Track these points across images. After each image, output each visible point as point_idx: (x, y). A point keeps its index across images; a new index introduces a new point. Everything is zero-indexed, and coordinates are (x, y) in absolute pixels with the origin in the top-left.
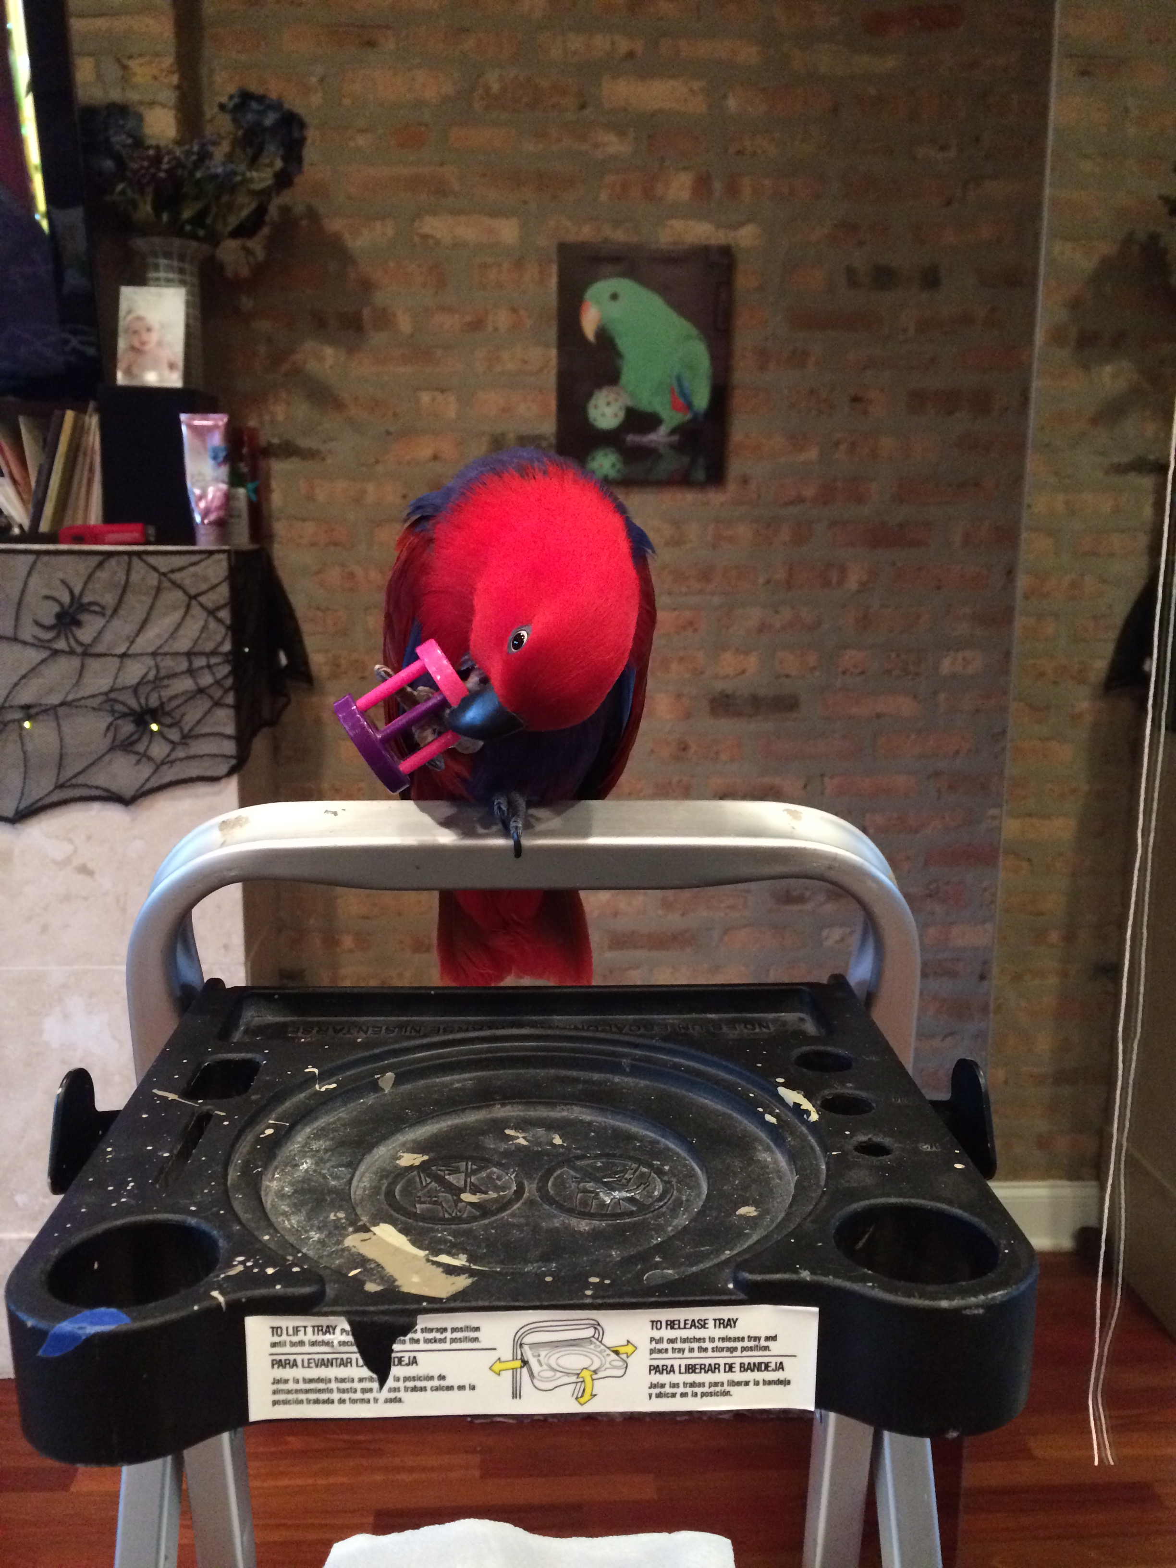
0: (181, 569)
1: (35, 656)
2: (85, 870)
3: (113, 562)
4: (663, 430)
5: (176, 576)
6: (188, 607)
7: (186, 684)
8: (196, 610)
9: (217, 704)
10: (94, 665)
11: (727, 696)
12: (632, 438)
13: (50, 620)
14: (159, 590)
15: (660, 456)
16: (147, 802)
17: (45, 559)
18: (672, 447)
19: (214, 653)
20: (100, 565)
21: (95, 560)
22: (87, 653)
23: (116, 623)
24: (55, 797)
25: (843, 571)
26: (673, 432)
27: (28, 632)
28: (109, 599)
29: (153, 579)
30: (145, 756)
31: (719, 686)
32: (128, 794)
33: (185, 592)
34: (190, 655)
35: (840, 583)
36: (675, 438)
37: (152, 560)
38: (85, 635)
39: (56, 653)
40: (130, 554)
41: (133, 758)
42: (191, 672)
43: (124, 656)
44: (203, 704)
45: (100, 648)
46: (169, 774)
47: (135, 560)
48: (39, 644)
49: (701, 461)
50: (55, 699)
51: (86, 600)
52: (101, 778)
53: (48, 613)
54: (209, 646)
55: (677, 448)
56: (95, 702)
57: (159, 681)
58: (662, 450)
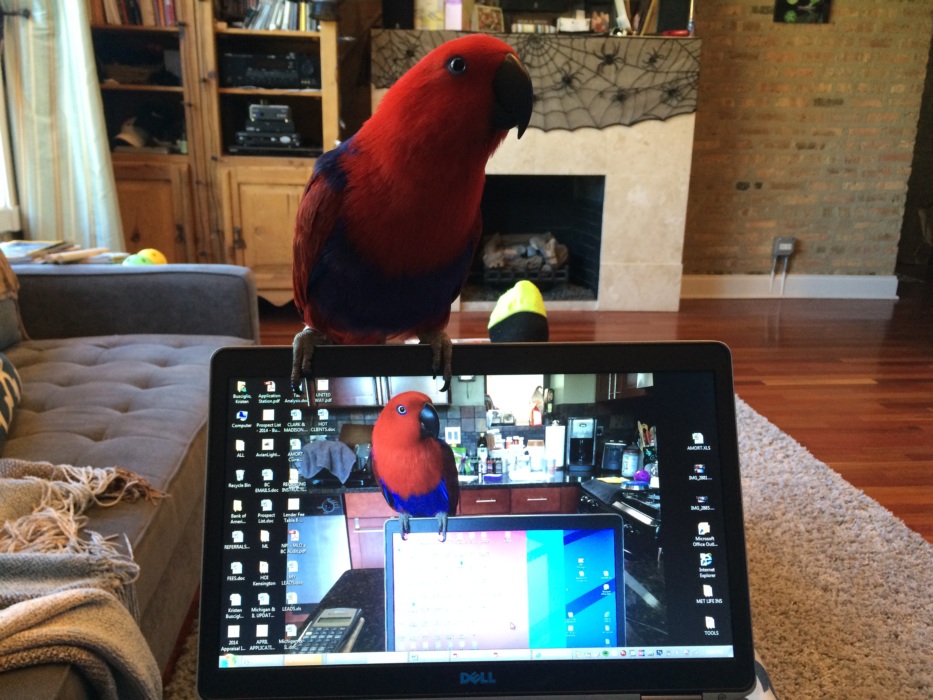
0: (688, 44)
1: (641, 72)
2: (646, 143)
3: (667, 42)
4: (811, 5)
5: (686, 47)
6: (688, 57)
7: (685, 82)
8: (691, 57)
9: (693, 88)
10: (658, 75)
11: (820, 99)
12: (801, 8)
13: (647, 61)
14: (681, 51)
15: (809, 14)
16: (667, 120)
17: (648, 41)
18: (813, 10)
19: (694, 72)
20: (664, 43)
21: (662, 41)
22: (656, 71)
23: (667, 62)
24: (642, 119)
25: (862, 55)
26: (813, 6)
27: (641, 64)
28: (665, 54)
29: (679, 47)
30: (670, 105)
31: (818, 96)
32: (663, 118)
33: (688, 51)
34: (687, 72)
35: (862, 59)
36: (814, 8)
37: (681, 41)
38: (657, 65)
39: (648, 71)
40: (674, 39)
41: (666, 106)
42: (687, 78)
43: (667, 73)
44: (689, 88)
45: (660, 70)
46: (676, 112)
47: (675, 41)
48: (643, 68)
49: (822, 16)
50: (646, 86)
51: (659, 54)
52: (655, 112)
53: (647, 58)
54: (692, 70)
55: (815, 11)
56: (657, 88)
57: (678, 80)
58: (810, 12)
